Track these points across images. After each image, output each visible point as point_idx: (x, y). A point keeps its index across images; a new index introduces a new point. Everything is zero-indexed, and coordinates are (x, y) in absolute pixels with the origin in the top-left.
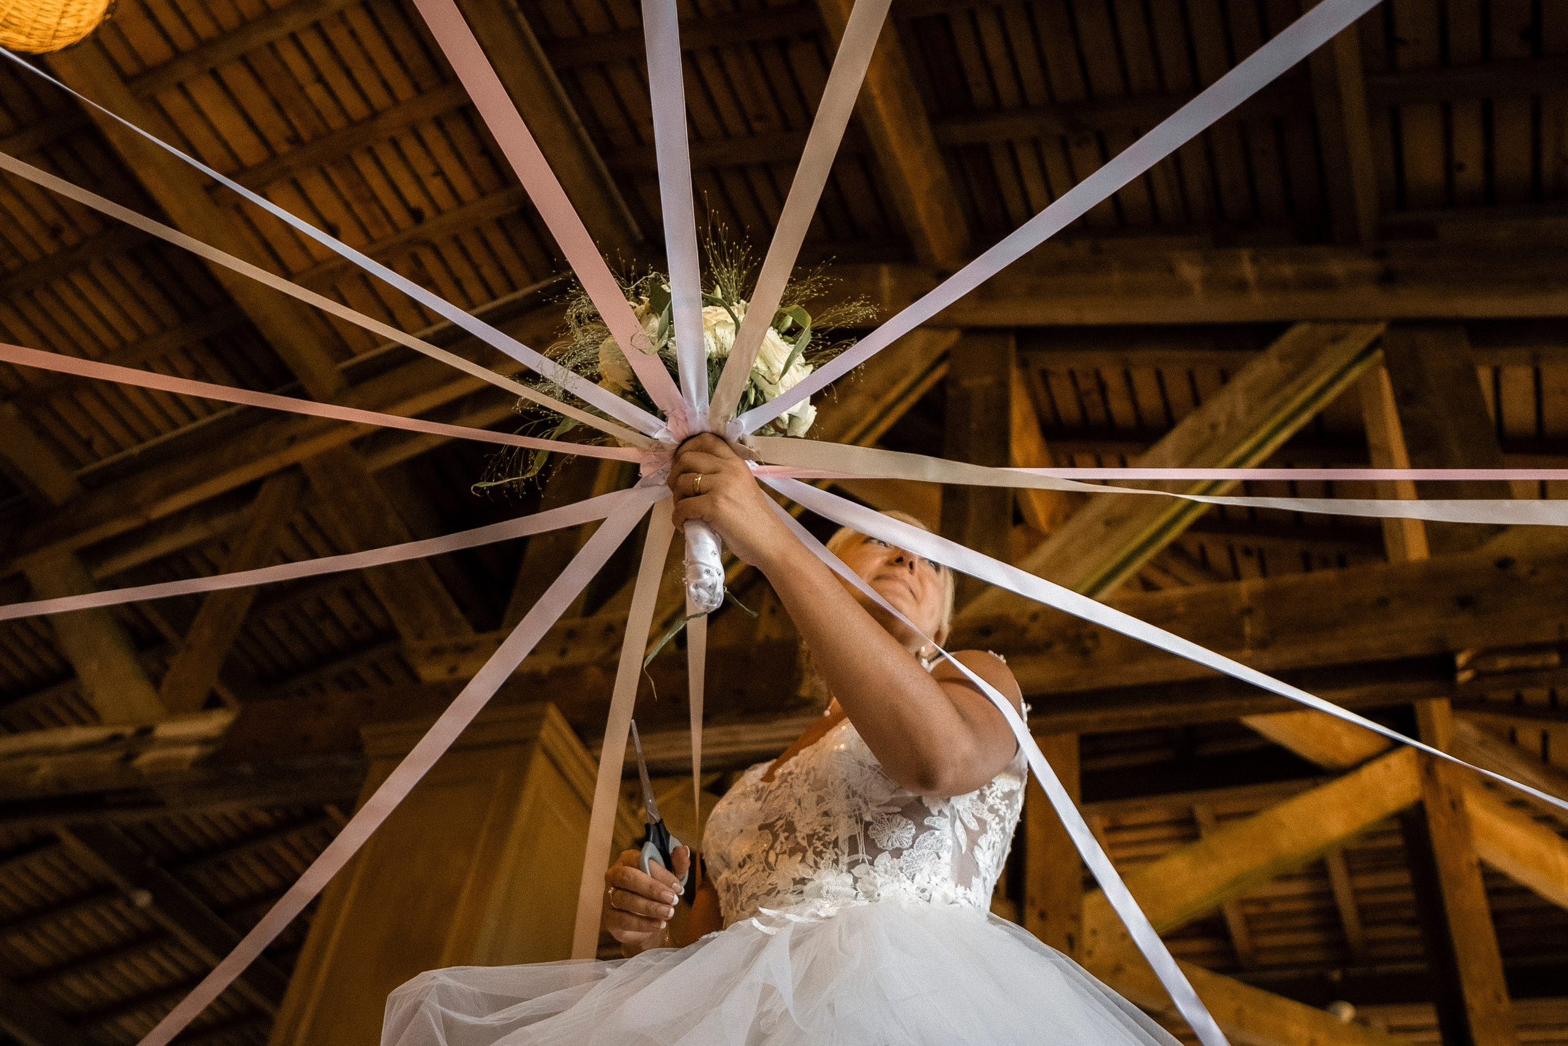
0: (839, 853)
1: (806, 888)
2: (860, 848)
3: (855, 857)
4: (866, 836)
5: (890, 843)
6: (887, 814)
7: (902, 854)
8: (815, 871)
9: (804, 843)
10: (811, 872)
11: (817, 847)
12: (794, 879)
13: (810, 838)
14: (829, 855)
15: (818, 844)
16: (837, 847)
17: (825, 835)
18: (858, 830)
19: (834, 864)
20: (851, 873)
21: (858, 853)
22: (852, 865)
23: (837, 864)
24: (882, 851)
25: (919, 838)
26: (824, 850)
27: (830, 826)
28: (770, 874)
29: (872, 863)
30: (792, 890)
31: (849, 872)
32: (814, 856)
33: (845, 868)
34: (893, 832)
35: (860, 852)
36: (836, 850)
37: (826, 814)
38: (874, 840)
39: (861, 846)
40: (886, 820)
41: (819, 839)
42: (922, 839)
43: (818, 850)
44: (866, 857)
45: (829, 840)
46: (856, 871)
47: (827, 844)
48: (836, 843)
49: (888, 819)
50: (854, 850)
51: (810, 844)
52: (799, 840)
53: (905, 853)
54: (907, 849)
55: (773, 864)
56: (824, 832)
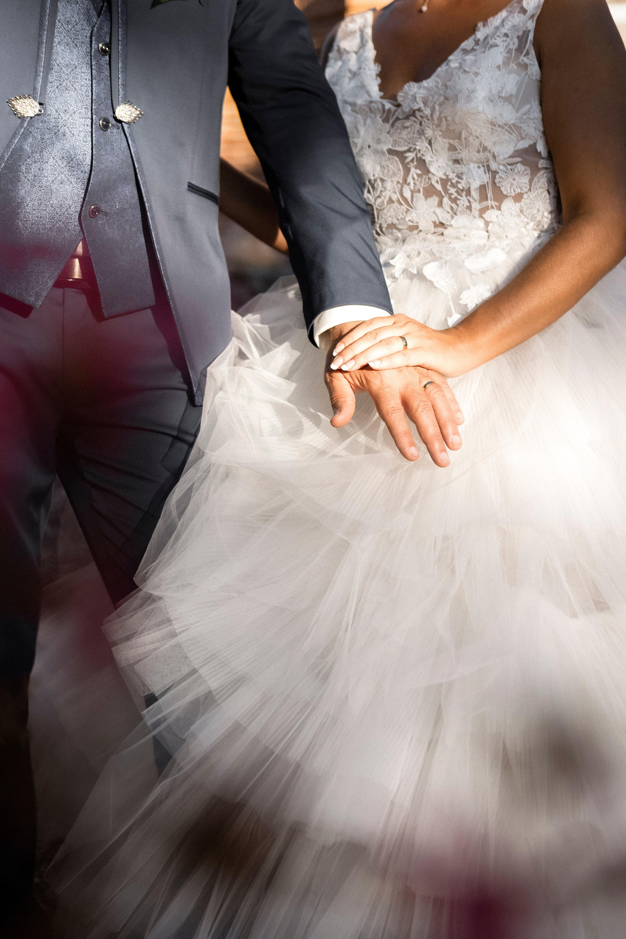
0: (471, 200)
1: (446, 232)
2: (489, 196)
3: (485, 204)
4: (494, 183)
5: (512, 190)
6: (509, 165)
7: (522, 198)
8: (452, 218)
9: (439, 187)
10: (448, 216)
11: (452, 194)
12: (434, 223)
13: (444, 182)
14: (463, 201)
15: (452, 190)
16: (470, 196)
17: (458, 182)
18: (486, 178)
19: (468, 211)
20: (482, 217)
21: (487, 200)
22: (483, 211)
23: (471, 210)
24: (506, 196)
25: (534, 181)
26: (459, 197)
27: (462, 174)
28: (408, 210)
29: (499, 208)
30: (433, 232)
31: (481, 216)
32: (449, 202)
33: (477, 214)
34: (514, 179)
35: (489, 199)
36: (469, 197)
37: (457, 161)
38: (500, 187)
39: (490, 194)
40: (510, 170)
41: (453, 185)
42: (537, 180)
43: (453, 197)
44: (494, 203)
45: (462, 188)
46: (486, 216)
47: (460, 191)
48: (468, 192)
49: (511, 169)
50: (483, 197)
51: (446, 190)
52: (434, 183)
53: (525, 196)
54: (526, 193)
55: (409, 200)
56: (457, 179)
